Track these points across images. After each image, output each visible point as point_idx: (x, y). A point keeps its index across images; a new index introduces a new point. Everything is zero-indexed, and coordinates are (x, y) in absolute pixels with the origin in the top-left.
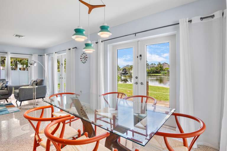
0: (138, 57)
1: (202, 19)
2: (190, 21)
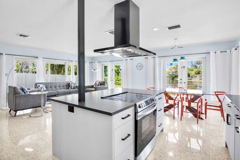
0: (182, 68)
1: (221, 52)
2: (215, 52)
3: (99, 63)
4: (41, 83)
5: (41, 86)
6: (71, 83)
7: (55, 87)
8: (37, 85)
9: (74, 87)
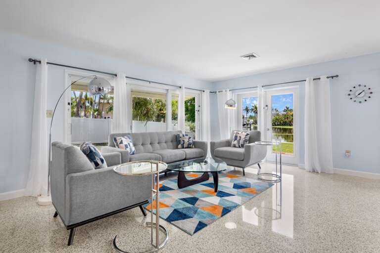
3: (232, 93)
4: (123, 135)
5: (126, 141)
6: (181, 135)
7: (150, 144)
8: (118, 138)
9: (190, 144)
